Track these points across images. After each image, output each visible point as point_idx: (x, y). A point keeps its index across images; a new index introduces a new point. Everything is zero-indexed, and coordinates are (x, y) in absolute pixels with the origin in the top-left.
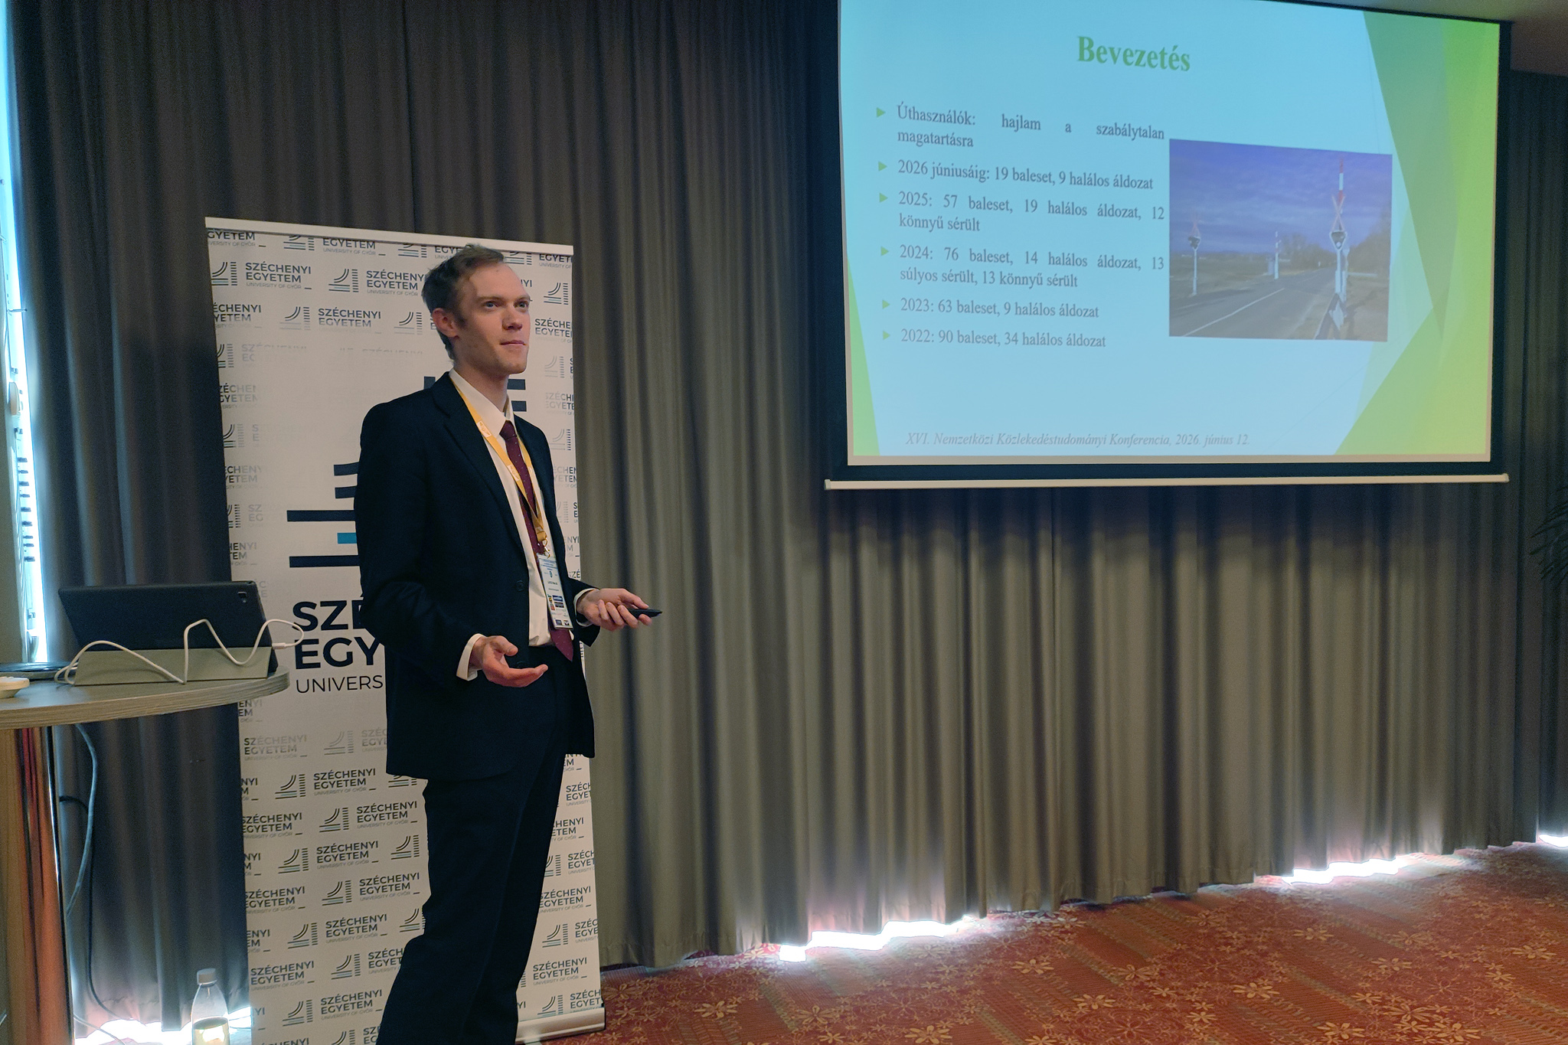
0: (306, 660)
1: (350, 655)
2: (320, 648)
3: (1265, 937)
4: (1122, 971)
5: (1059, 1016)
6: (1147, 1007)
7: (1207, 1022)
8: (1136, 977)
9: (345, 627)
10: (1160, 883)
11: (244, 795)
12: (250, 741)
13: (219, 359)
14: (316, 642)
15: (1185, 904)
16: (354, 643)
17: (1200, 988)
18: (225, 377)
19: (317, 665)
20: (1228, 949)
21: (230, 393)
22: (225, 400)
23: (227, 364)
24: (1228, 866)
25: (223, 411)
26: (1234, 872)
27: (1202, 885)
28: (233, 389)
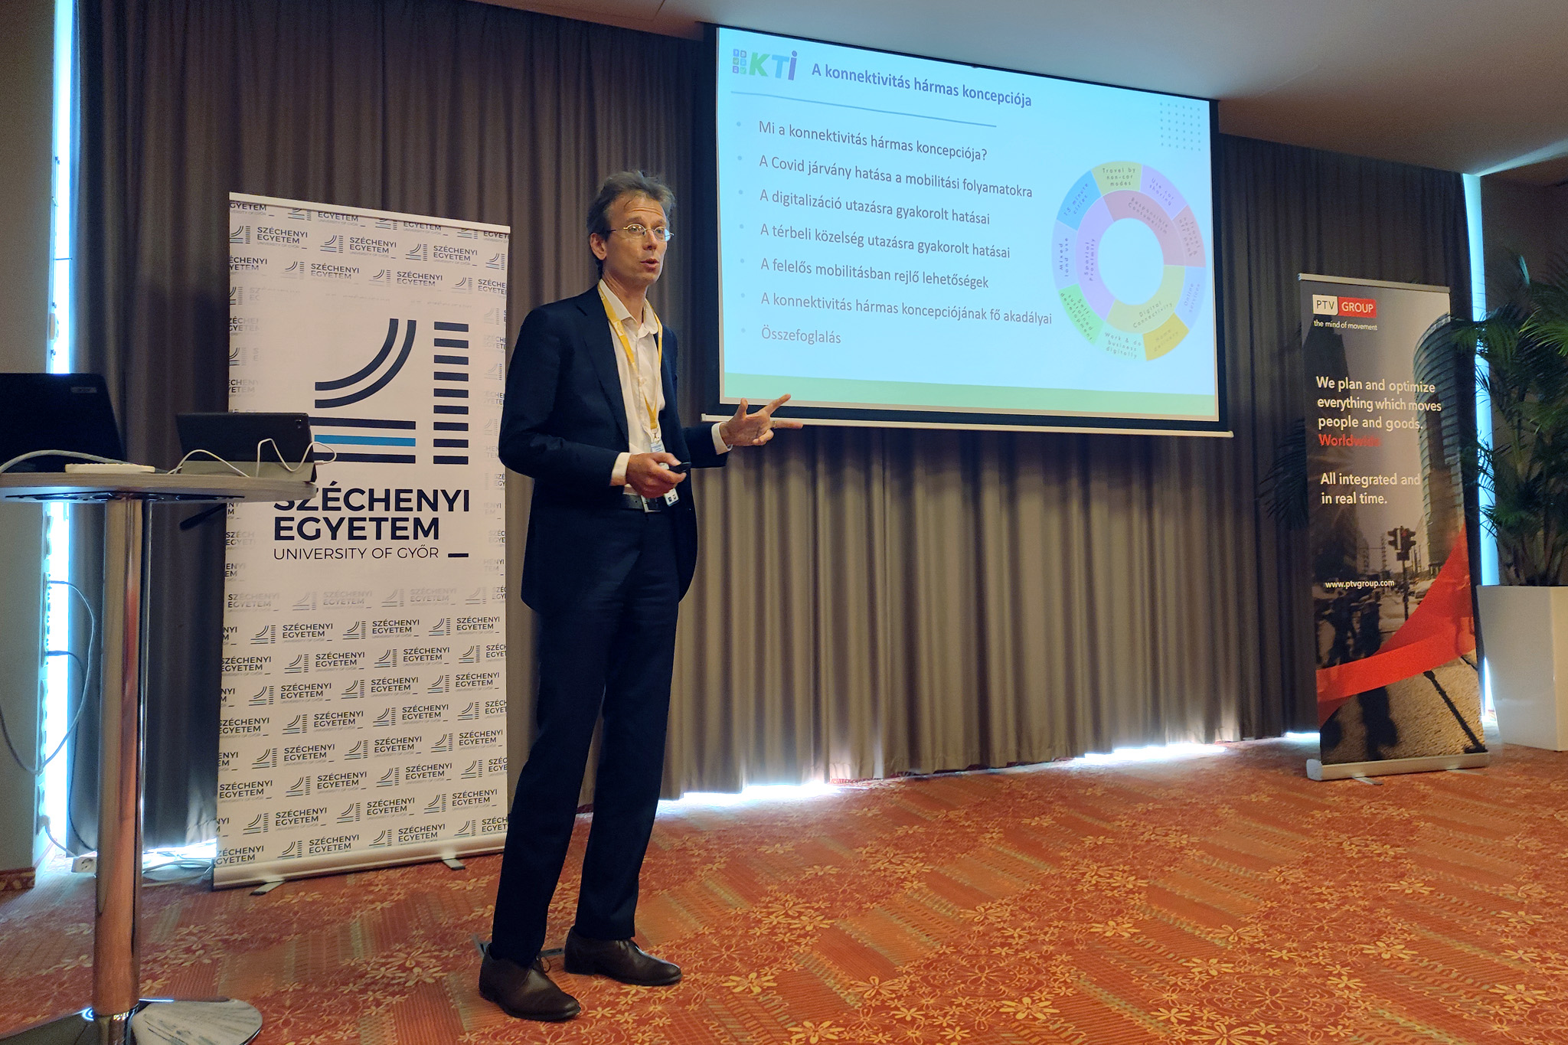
0: (283, 533)
1: (318, 531)
2: (295, 524)
9: (316, 509)
11: (224, 640)
12: (233, 597)
13: (231, 298)
14: (292, 519)
16: (323, 522)
19: (292, 538)
22: (234, 329)
23: (237, 302)
24: (1030, 747)
25: (232, 338)
28: (242, 321)
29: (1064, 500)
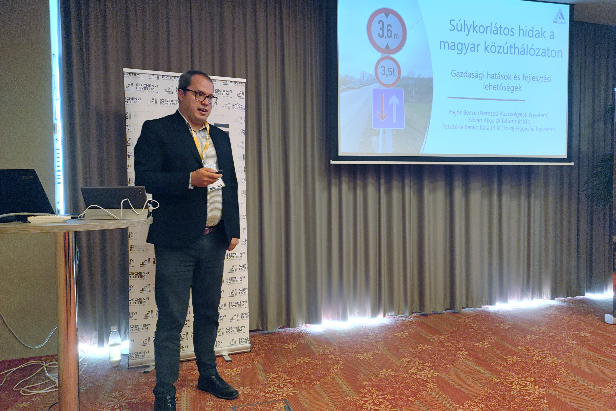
3: (485, 326)
4: (434, 337)
5: (411, 351)
6: (443, 349)
7: (464, 354)
8: (439, 339)
10: (448, 308)
13: (126, 116)
15: (457, 314)
17: (462, 343)
18: (128, 122)
20: (472, 330)
21: (130, 127)
22: (128, 129)
23: (129, 118)
24: (472, 302)
25: (127, 133)
26: (475, 304)
27: (463, 308)
28: (130, 126)
29: (490, 194)
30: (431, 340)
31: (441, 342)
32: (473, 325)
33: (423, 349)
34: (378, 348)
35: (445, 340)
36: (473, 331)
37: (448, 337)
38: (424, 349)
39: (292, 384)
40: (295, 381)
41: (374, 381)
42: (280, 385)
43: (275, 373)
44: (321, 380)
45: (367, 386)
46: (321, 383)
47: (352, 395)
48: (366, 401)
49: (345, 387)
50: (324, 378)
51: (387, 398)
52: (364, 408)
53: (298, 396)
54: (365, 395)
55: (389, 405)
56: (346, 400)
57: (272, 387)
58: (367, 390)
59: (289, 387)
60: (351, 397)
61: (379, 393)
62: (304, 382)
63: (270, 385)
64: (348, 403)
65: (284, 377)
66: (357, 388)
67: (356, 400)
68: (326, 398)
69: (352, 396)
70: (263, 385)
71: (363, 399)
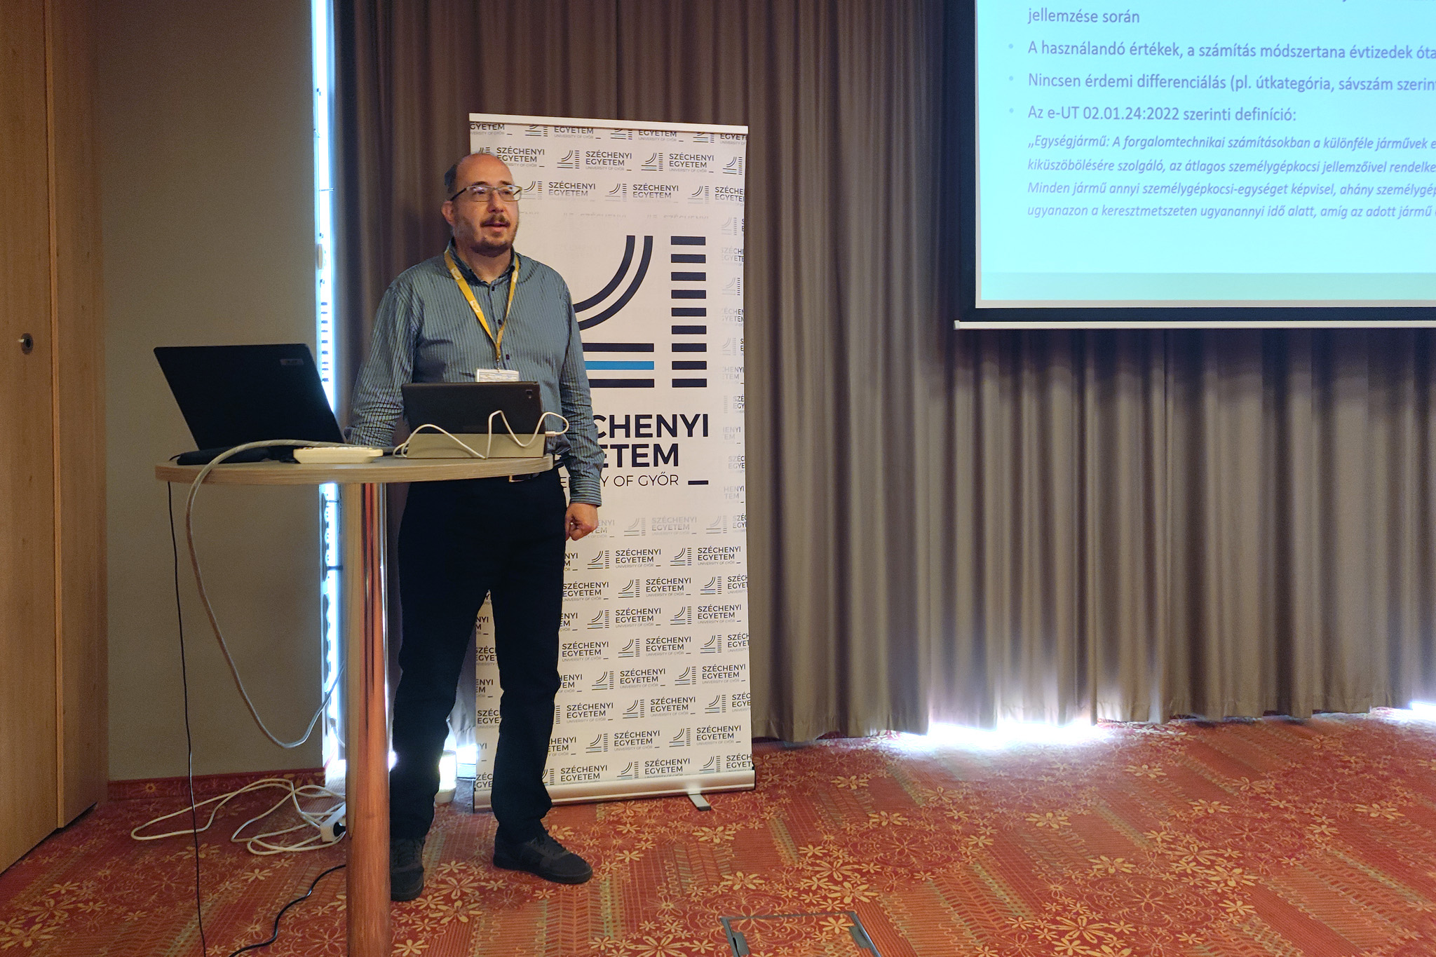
3: (1385, 764)
4: (1236, 782)
5: (1175, 816)
6: (1266, 816)
7: (1329, 834)
8: (1251, 788)
10: (1272, 709)
15: (1298, 727)
17: (1319, 803)
20: (1346, 772)
24: (1343, 697)
26: (1349, 702)
27: (1315, 712)
29: (1394, 408)
30: (1229, 790)
31: (1257, 797)
32: (1347, 758)
33: (1206, 810)
34: (1083, 802)
35: (1270, 793)
36: (1350, 775)
37: (1276, 784)
38: (1211, 811)
39: (863, 875)
40: (872, 868)
41: (1079, 885)
42: (835, 876)
43: (819, 845)
44: (936, 870)
45: (1061, 896)
46: (938, 877)
47: (1023, 915)
48: (1062, 934)
49: (1002, 893)
50: (944, 868)
51: (1117, 931)
52: (1056, 949)
53: (881, 905)
54: (1058, 918)
55: (1123, 948)
56: (1007, 926)
57: (814, 878)
58: (1063, 904)
59: (856, 883)
60: (1020, 919)
61: (1097, 917)
62: (896, 873)
63: (809, 874)
64: (1014, 934)
65: (843, 857)
66: (1037, 899)
67: (1033, 930)
68: (955, 917)
69: (1022, 918)
70: (792, 871)
71: (1053, 927)
